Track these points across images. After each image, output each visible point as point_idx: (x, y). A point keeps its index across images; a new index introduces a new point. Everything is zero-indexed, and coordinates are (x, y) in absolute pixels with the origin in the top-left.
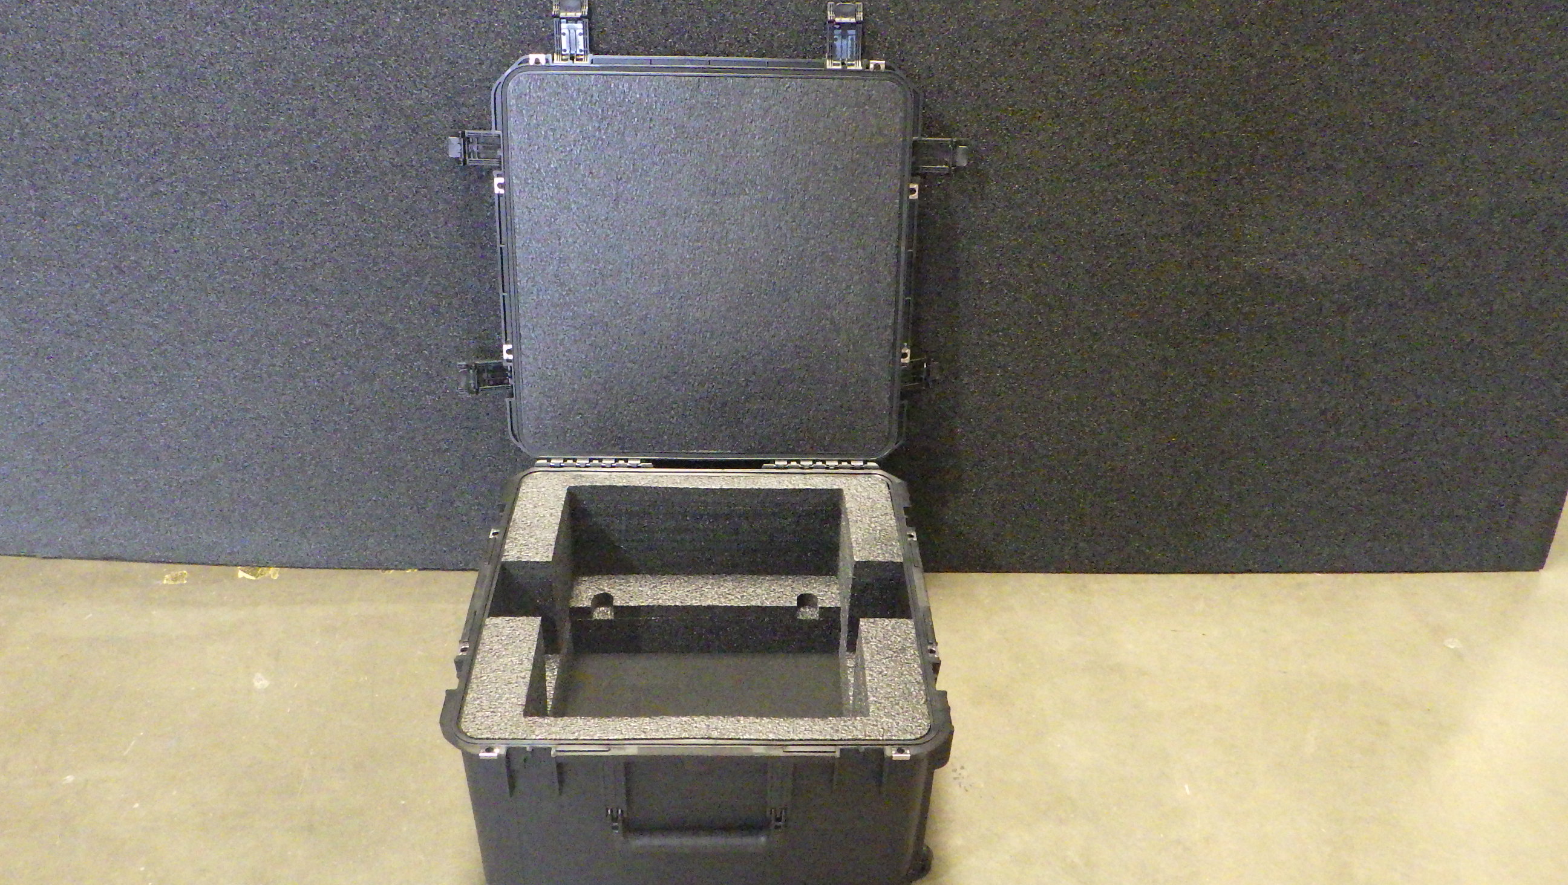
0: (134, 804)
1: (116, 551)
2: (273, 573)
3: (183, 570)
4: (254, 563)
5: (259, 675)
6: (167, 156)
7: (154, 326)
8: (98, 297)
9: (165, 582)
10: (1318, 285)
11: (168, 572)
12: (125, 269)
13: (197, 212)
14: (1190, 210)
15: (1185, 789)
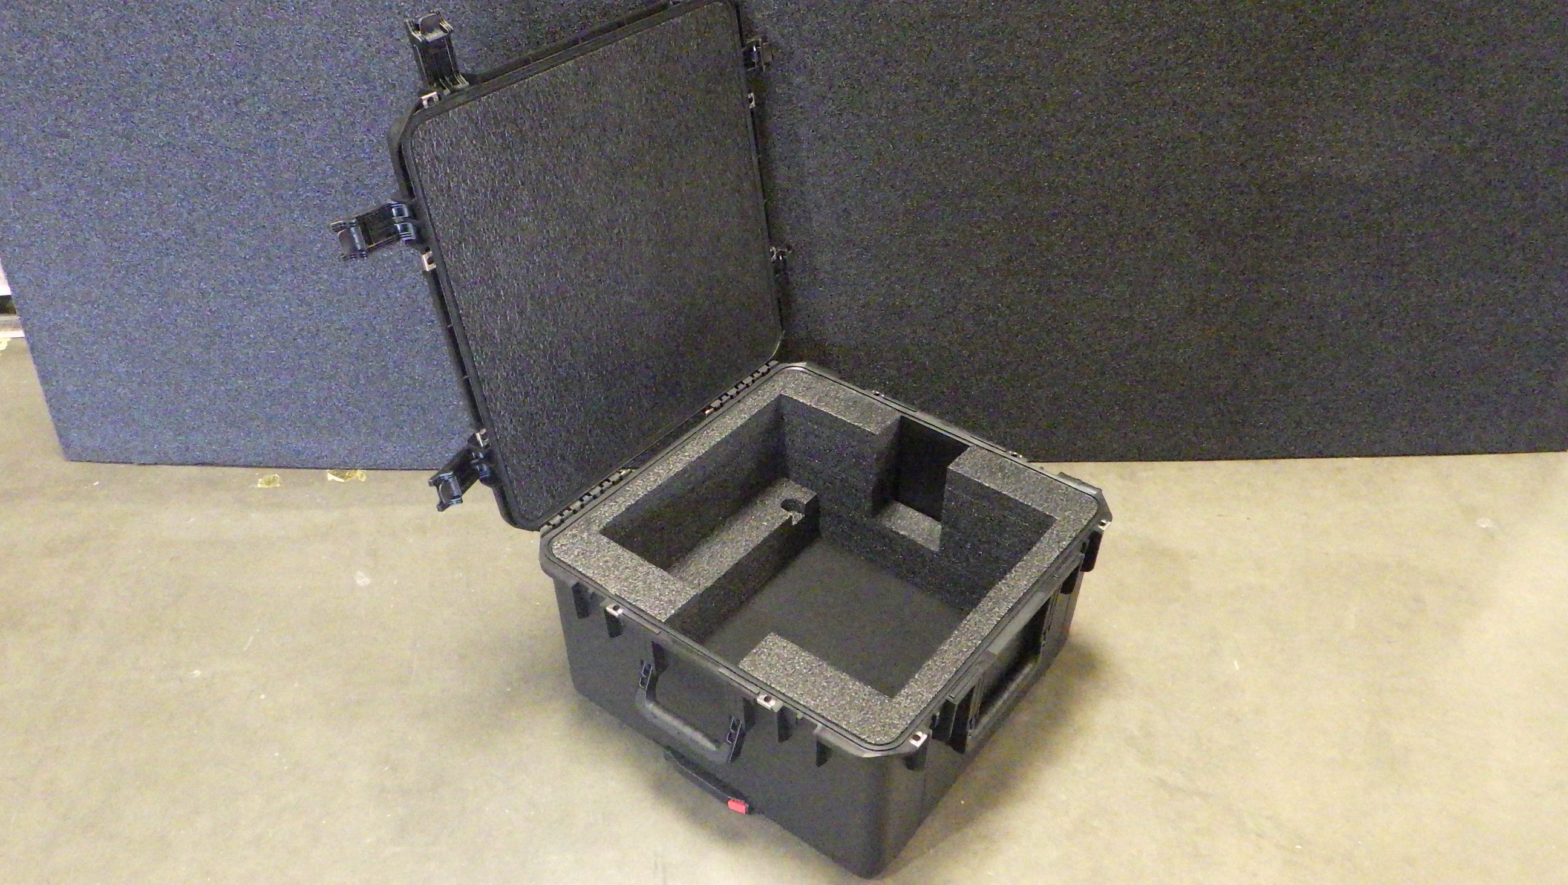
0: (260, 695)
1: (209, 457)
2: (360, 475)
3: (275, 474)
4: (342, 466)
5: (359, 573)
6: (249, 78)
7: (241, 243)
8: (185, 215)
9: (259, 486)
10: (1368, 182)
11: (261, 476)
12: (210, 188)
13: (280, 132)
14: (1245, 110)
15: (1233, 664)
